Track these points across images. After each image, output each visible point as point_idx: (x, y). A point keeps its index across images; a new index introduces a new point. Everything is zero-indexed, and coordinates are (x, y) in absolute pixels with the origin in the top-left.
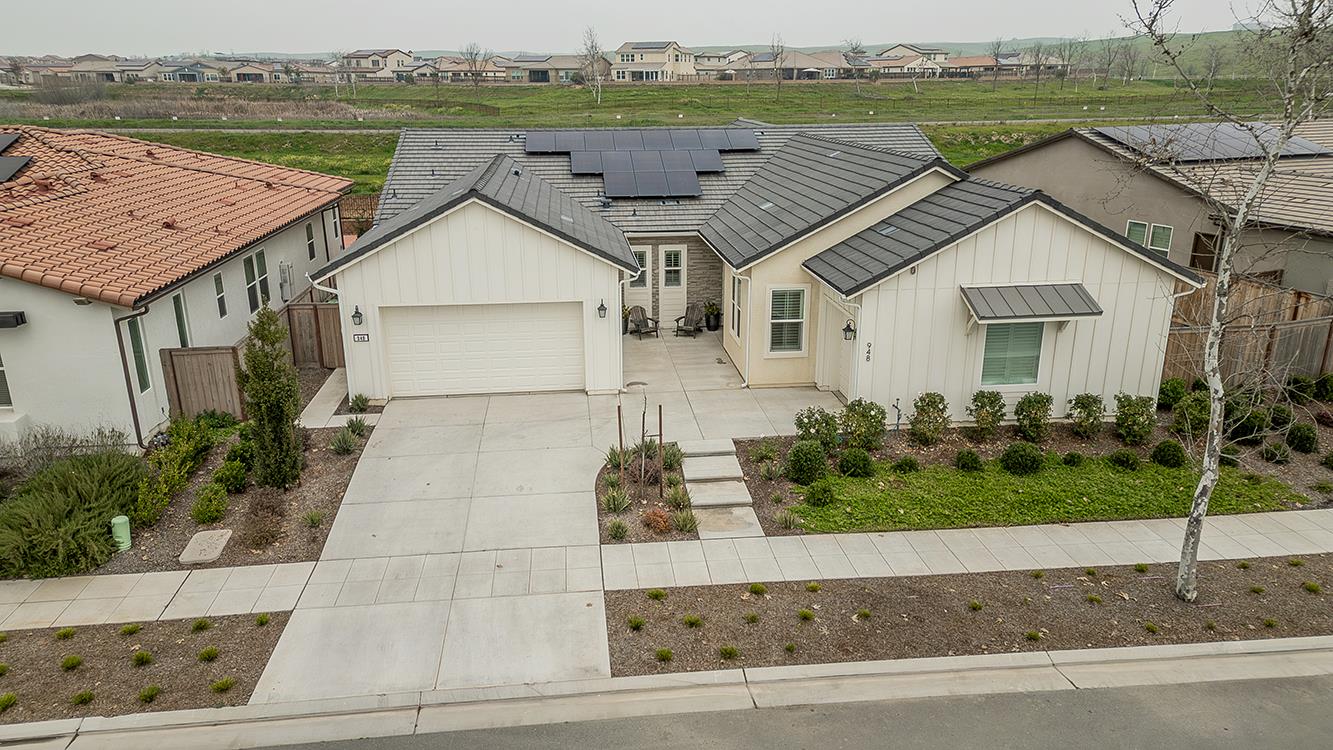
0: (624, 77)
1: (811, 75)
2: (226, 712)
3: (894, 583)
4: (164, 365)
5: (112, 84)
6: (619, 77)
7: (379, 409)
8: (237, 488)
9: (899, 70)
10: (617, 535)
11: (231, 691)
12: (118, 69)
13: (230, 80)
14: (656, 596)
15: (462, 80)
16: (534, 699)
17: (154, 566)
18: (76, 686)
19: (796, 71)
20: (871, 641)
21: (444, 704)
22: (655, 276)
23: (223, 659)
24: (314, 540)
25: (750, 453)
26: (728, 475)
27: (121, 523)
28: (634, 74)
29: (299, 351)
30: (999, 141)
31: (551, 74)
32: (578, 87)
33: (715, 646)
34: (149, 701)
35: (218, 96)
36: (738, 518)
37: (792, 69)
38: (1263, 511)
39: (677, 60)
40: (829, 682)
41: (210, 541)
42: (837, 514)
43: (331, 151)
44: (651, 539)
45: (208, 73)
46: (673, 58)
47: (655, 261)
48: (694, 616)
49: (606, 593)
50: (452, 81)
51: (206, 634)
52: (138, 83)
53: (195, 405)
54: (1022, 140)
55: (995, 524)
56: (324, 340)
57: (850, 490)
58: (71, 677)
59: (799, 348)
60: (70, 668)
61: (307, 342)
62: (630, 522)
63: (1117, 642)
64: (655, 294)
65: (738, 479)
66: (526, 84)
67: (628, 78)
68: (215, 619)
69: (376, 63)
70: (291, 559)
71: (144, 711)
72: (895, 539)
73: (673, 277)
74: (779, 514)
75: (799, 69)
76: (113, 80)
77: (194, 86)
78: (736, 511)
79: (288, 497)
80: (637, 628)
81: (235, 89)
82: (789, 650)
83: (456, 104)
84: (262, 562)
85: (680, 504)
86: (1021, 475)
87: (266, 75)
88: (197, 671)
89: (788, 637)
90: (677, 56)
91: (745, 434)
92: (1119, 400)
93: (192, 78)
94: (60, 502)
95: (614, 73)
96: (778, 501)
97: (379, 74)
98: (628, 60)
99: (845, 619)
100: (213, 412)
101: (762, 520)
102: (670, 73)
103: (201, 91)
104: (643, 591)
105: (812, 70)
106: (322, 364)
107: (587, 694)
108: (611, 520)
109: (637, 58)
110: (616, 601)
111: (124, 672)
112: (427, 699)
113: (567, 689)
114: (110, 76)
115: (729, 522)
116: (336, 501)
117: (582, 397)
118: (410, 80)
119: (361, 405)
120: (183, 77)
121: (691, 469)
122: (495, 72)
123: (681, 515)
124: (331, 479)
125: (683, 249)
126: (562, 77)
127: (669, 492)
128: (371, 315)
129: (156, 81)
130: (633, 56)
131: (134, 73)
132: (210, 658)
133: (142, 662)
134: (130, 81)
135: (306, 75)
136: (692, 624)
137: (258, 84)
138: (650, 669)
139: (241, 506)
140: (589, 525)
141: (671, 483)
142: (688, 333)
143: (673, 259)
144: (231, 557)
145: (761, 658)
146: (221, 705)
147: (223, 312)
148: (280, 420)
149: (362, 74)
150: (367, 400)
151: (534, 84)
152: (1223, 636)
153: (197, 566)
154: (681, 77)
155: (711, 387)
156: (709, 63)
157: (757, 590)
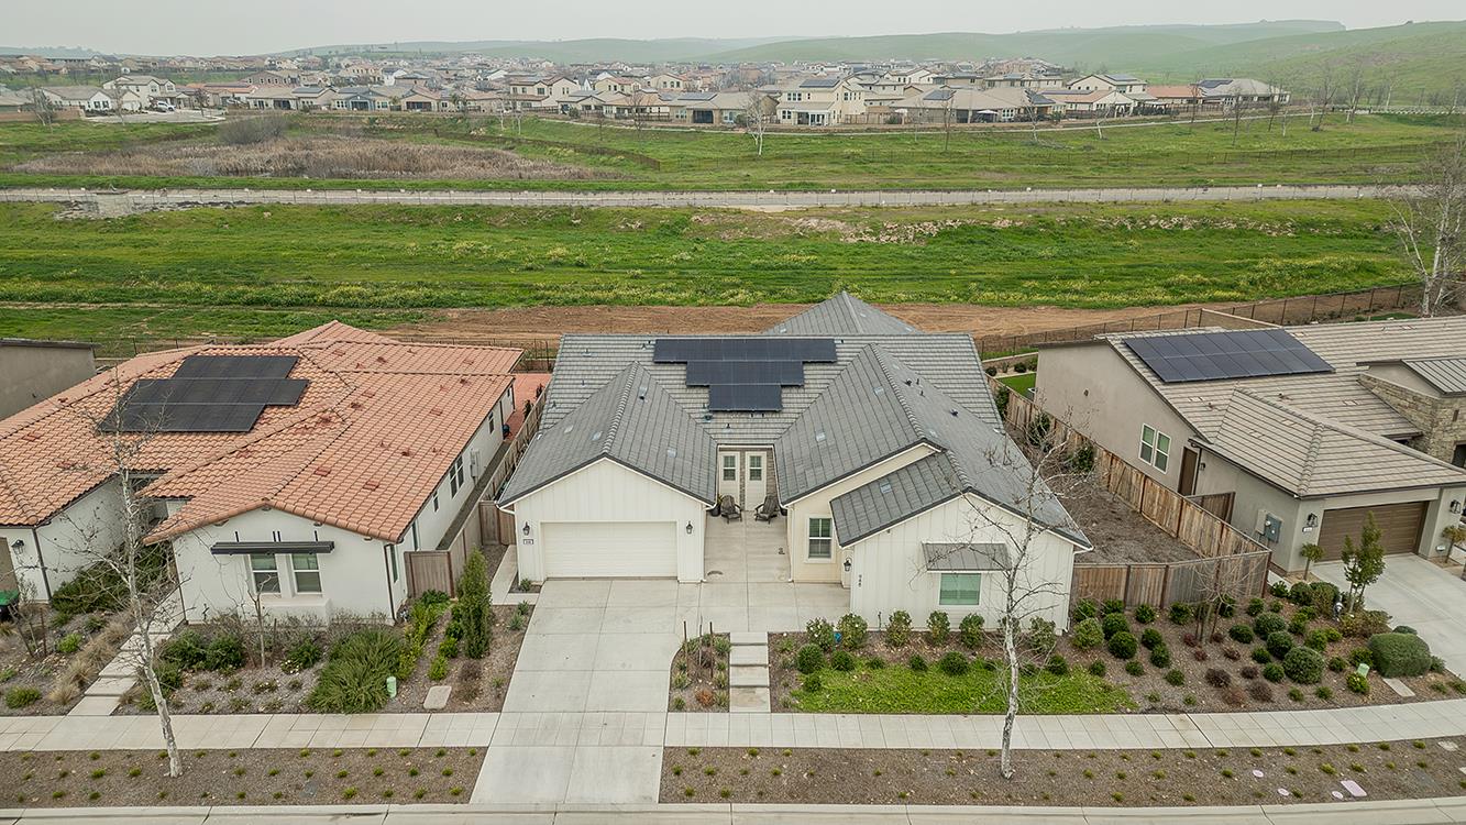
0: (789, 117)
1: (987, 118)
2: (459, 807)
3: (838, 753)
4: (406, 562)
5: (288, 112)
6: (784, 117)
7: (537, 589)
8: (452, 654)
9: (1086, 108)
10: (678, 706)
11: (461, 795)
12: (294, 96)
13: (399, 109)
14: (693, 753)
15: (626, 118)
16: (615, 812)
17: (411, 710)
18: (383, 786)
19: (970, 114)
20: (809, 792)
21: (568, 812)
22: (742, 474)
23: (454, 775)
24: (498, 696)
25: (777, 643)
26: (758, 663)
27: (392, 680)
28: (800, 115)
29: (485, 532)
30: (1157, 226)
31: (716, 115)
32: (742, 131)
33: (720, 788)
34: (420, 797)
35: (388, 127)
36: (758, 697)
37: (967, 111)
38: (1100, 713)
39: (846, 99)
40: (777, 815)
41: (439, 694)
42: (820, 699)
43: (497, 224)
44: (699, 710)
45: (379, 100)
46: (842, 97)
47: (743, 463)
48: (711, 767)
49: (665, 748)
50: (616, 118)
51: (444, 758)
52: (313, 111)
53: (423, 587)
54: (1182, 225)
55: (920, 712)
56: (502, 527)
57: (832, 680)
58: (380, 780)
59: (829, 557)
60: (378, 774)
61: (491, 526)
62: (687, 696)
63: (951, 802)
64: (742, 486)
65: (765, 666)
66: (689, 125)
67: (793, 121)
68: (448, 749)
69: (541, 91)
70: (486, 710)
71: (418, 802)
72: (852, 720)
73: (756, 474)
74: (784, 695)
75: (975, 111)
76: (289, 108)
77: (366, 115)
78: (758, 691)
79: (483, 662)
80: (678, 773)
81: (404, 119)
82: (761, 794)
83: (618, 153)
84: (470, 711)
85: (723, 685)
86: (951, 676)
87: (434, 103)
88: (441, 781)
89: (763, 785)
90: (846, 94)
91: (777, 630)
92: (1034, 621)
93: (363, 106)
94: (360, 668)
95: (780, 114)
96: (786, 685)
97: (545, 103)
98: (794, 99)
99: (800, 774)
100: (434, 592)
101: (773, 699)
102: (838, 113)
103: (372, 121)
104: (687, 748)
105: (989, 112)
106: (501, 543)
107: (643, 812)
108: (677, 694)
109: (804, 97)
110: (670, 753)
111: (406, 779)
112: (560, 808)
113: (633, 808)
114: (285, 104)
115: (751, 700)
116: (511, 667)
117: (673, 584)
118: (575, 114)
119: (527, 587)
120: (355, 104)
121: (736, 656)
122: (659, 106)
123: (720, 693)
124: (507, 649)
125: (764, 455)
126: (726, 118)
127: (717, 675)
128: (535, 527)
129: (329, 108)
130: (800, 95)
131: (309, 100)
132: (448, 774)
133: (414, 774)
134: (306, 110)
135: (472, 104)
136: (709, 774)
137: (425, 114)
138: (681, 800)
139: (457, 667)
140: (662, 697)
141: (721, 668)
142: (765, 519)
143: (756, 461)
144: (454, 705)
145: (743, 798)
146: (456, 803)
147: (436, 508)
148: (480, 616)
149: (527, 103)
150: (530, 582)
151: (697, 125)
152: (1015, 802)
153: (434, 711)
154: (850, 120)
155: (766, 580)
156: (884, 92)
157: (753, 753)
